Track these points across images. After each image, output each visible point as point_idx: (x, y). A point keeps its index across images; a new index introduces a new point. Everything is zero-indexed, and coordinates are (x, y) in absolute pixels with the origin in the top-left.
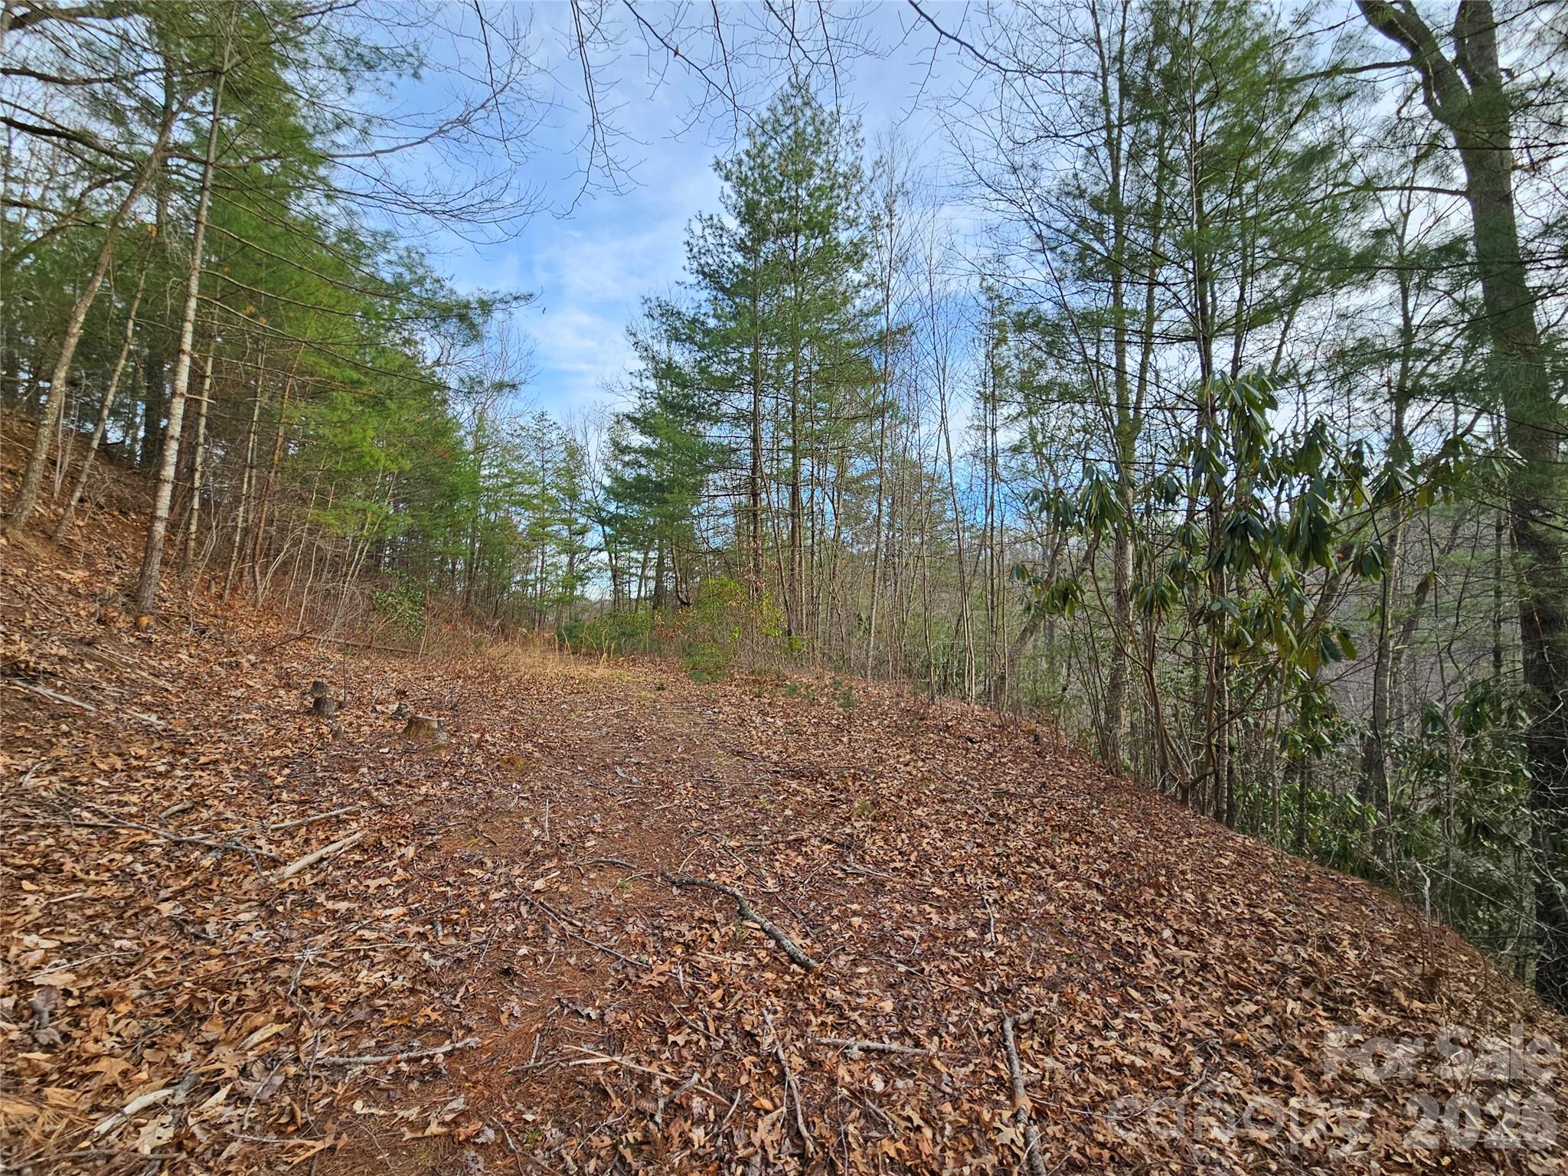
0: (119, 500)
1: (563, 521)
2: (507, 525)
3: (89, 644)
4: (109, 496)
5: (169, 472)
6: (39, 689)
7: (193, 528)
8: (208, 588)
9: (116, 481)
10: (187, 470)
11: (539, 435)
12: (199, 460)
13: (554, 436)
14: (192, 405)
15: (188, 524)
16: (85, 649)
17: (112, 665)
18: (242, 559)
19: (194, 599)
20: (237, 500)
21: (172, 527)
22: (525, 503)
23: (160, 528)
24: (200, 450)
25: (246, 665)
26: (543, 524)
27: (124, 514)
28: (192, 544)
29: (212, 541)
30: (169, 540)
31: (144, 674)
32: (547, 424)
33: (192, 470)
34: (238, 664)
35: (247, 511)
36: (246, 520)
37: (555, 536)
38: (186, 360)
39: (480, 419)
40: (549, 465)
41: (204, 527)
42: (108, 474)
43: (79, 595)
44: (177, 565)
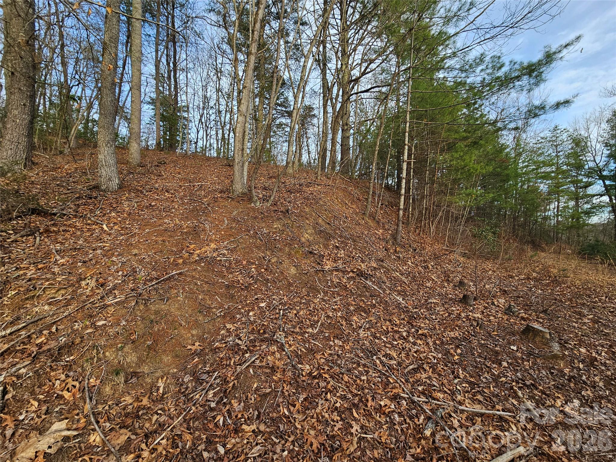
0: (391, 203)
1: (571, 182)
2: (535, 190)
3: (382, 261)
4: (388, 202)
5: (403, 191)
6: (368, 282)
7: (410, 210)
8: (416, 231)
9: (390, 197)
10: (408, 190)
11: (554, 139)
12: (411, 185)
13: (565, 136)
14: (409, 164)
15: (409, 208)
16: (381, 263)
17: (388, 270)
18: (425, 219)
19: (412, 237)
20: (423, 197)
21: (405, 210)
22: (546, 176)
23: (401, 212)
24: (412, 181)
25: (430, 267)
26: (558, 186)
27: (392, 207)
28: (410, 215)
29: (417, 213)
30: (404, 215)
31: (398, 274)
32: (559, 131)
33: (410, 189)
34: (428, 267)
35: (426, 202)
36: (426, 204)
37: (566, 192)
38: (406, 147)
39: (518, 141)
40: (561, 153)
41: (414, 209)
42: (387, 194)
43: (380, 239)
44: (407, 223)
